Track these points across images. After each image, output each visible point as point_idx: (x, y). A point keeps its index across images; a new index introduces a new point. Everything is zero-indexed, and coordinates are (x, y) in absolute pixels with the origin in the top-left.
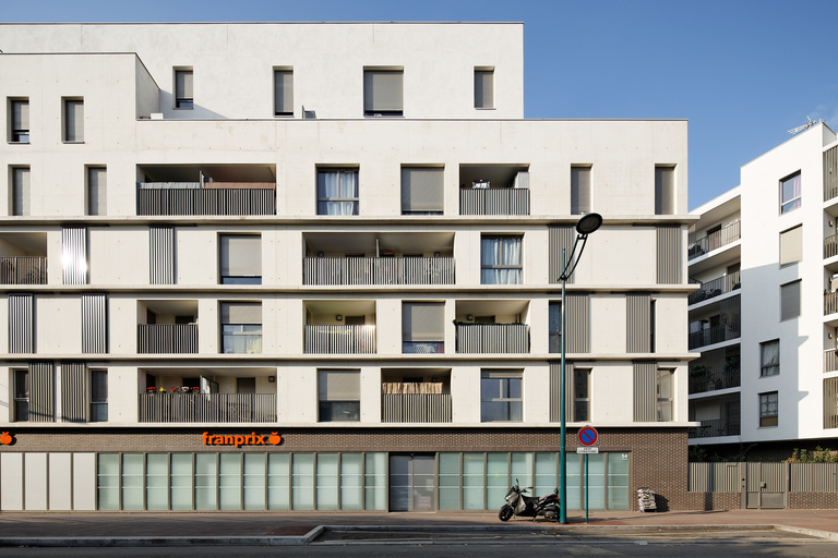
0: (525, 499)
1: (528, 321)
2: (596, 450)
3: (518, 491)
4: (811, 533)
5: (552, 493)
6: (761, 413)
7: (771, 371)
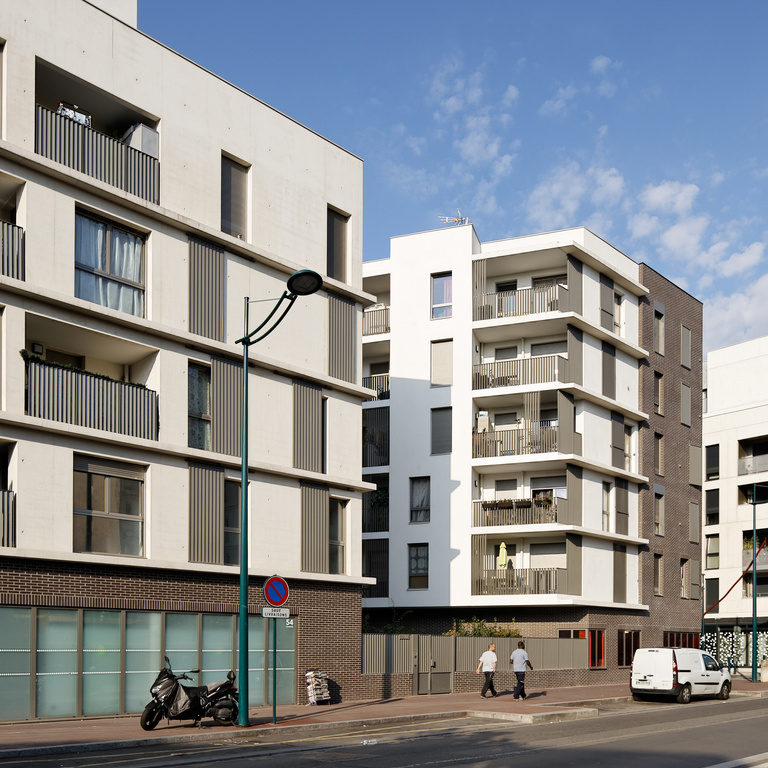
0: (187, 690)
1: (153, 381)
2: (286, 612)
3: (171, 677)
4: (503, 717)
5: (225, 680)
6: (410, 569)
7: (421, 516)
